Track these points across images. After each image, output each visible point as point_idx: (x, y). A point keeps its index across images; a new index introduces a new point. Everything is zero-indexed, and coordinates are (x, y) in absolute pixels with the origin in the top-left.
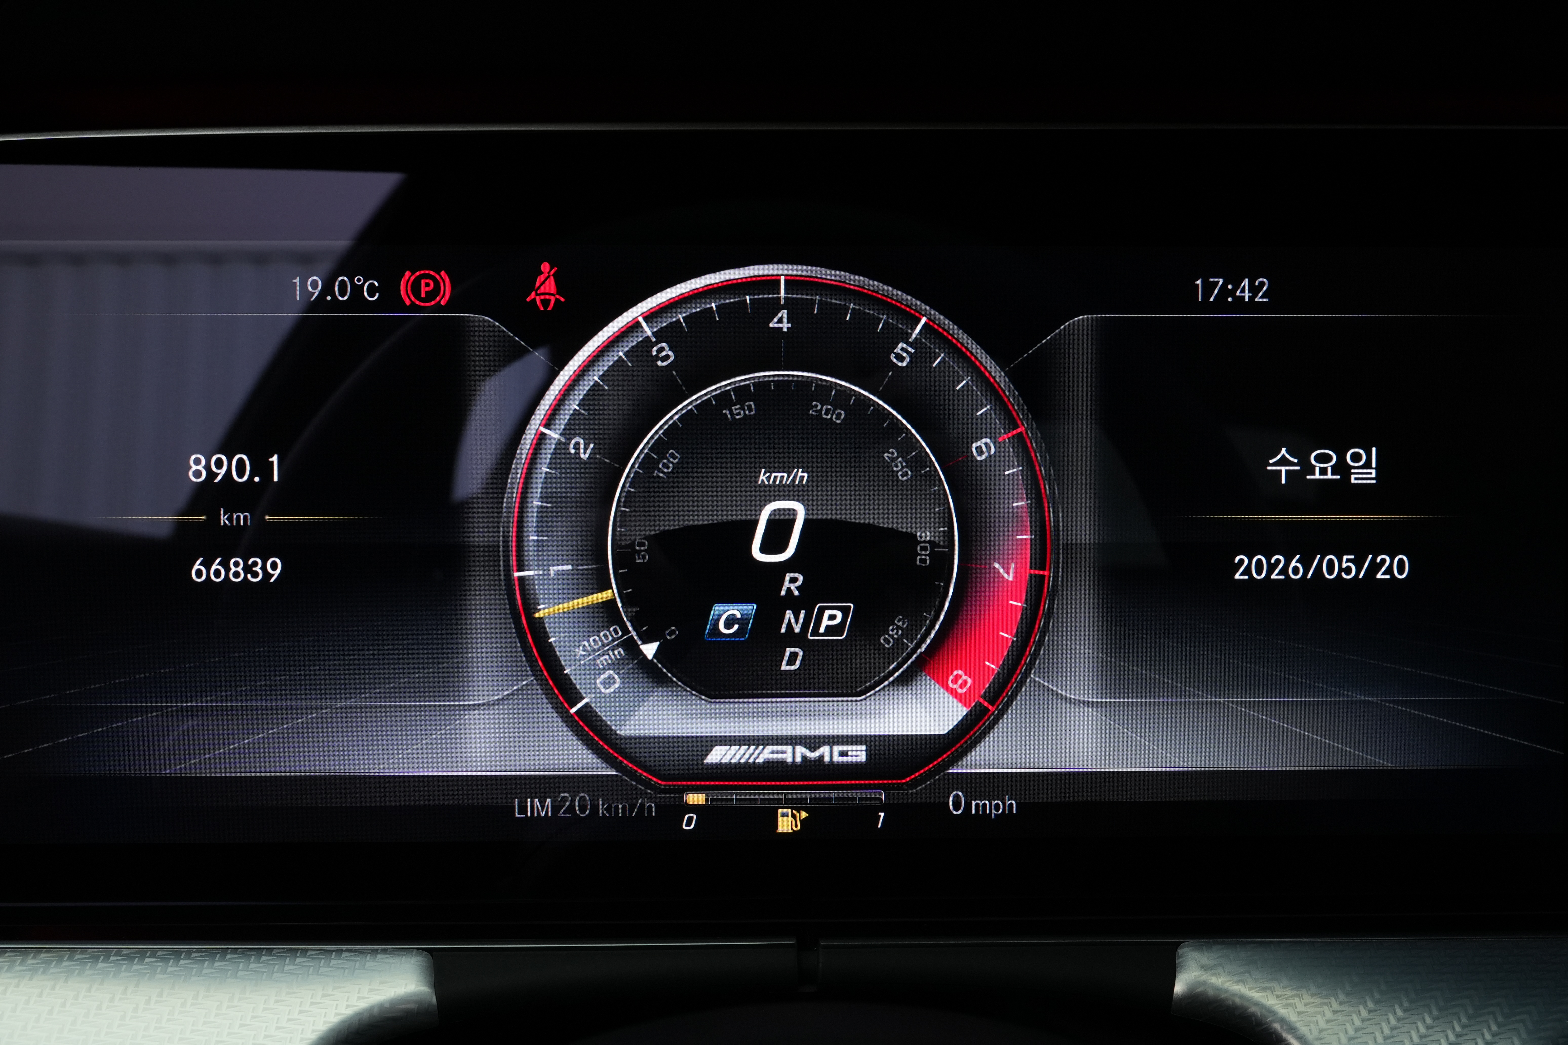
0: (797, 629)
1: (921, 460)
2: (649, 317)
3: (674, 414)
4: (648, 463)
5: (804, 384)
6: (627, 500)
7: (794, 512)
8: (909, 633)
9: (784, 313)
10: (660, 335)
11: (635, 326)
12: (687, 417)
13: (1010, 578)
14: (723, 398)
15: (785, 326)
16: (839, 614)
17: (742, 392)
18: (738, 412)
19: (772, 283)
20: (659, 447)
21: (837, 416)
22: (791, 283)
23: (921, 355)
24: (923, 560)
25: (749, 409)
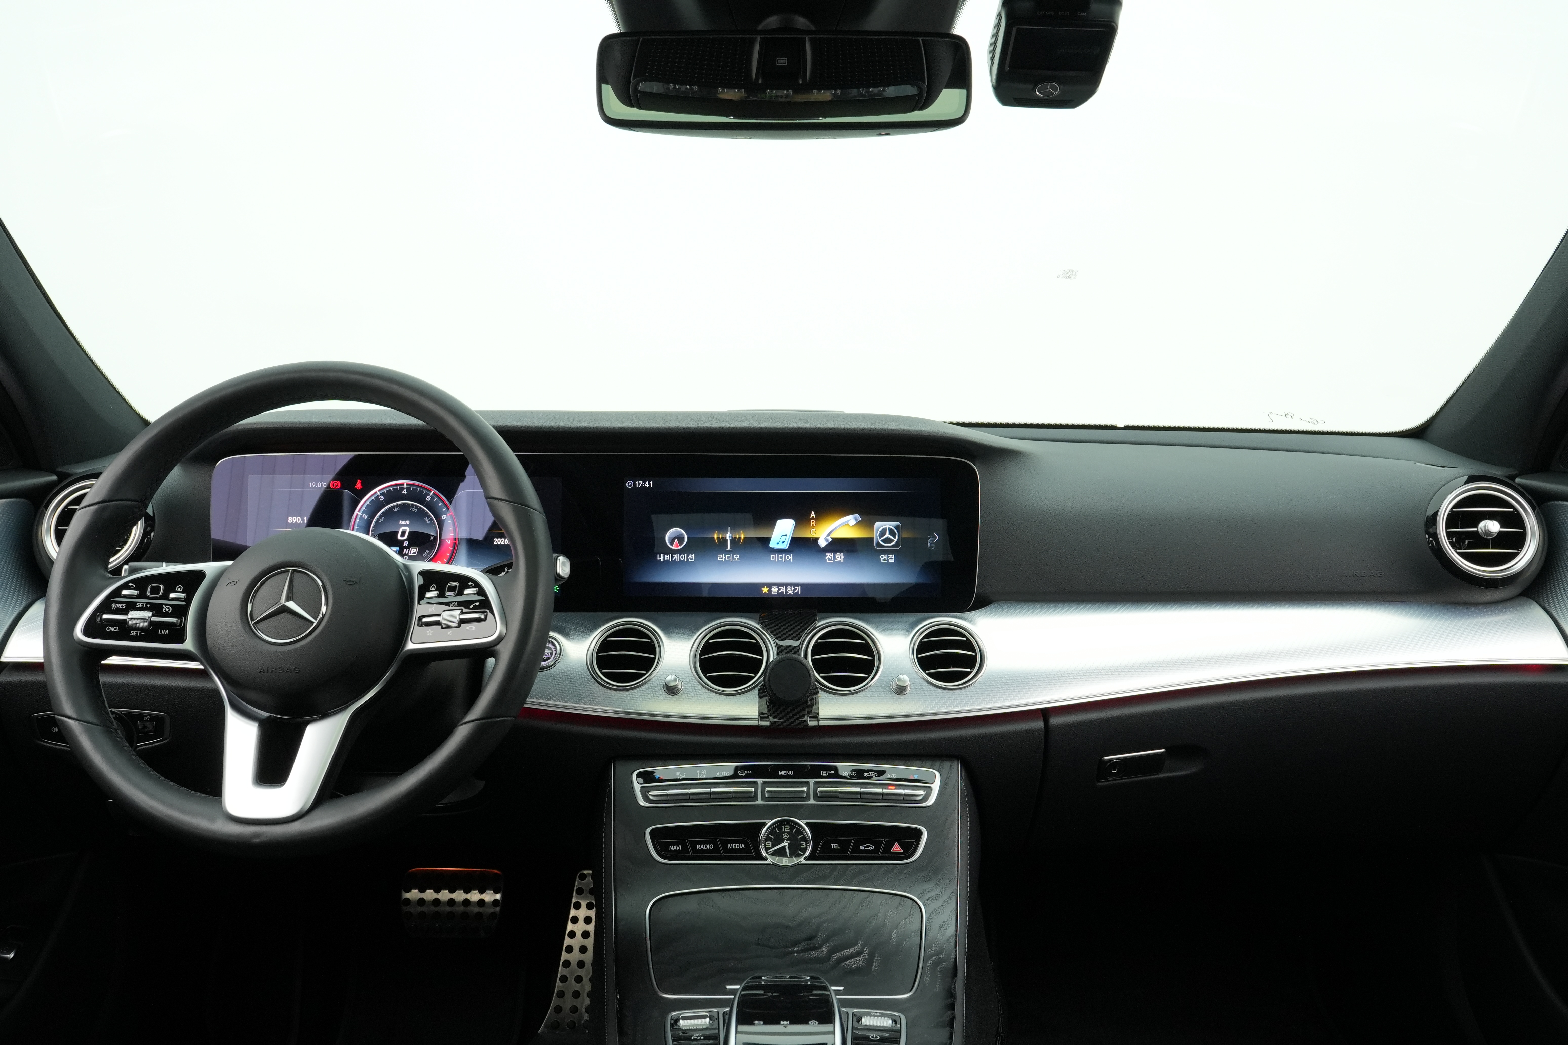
0: (407, 553)
1: (432, 519)
2: (379, 491)
3: (383, 510)
4: (378, 520)
5: (409, 504)
6: (374, 527)
7: (406, 529)
8: (429, 554)
9: (405, 490)
10: (381, 494)
11: (376, 493)
12: (386, 510)
13: (449, 543)
14: (393, 507)
15: (406, 493)
16: (415, 550)
17: (397, 506)
18: (396, 510)
19: (403, 484)
20: (380, 516)
21: (415, 510)
22: (407, 484)
23: (432, 498)
24: (432, 539)
25: (398, 509)
